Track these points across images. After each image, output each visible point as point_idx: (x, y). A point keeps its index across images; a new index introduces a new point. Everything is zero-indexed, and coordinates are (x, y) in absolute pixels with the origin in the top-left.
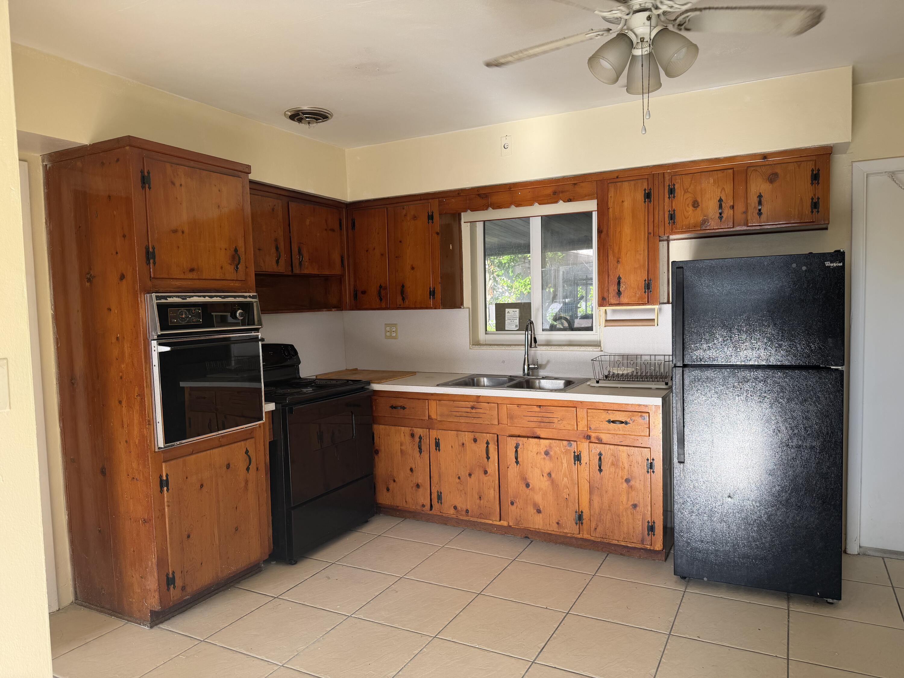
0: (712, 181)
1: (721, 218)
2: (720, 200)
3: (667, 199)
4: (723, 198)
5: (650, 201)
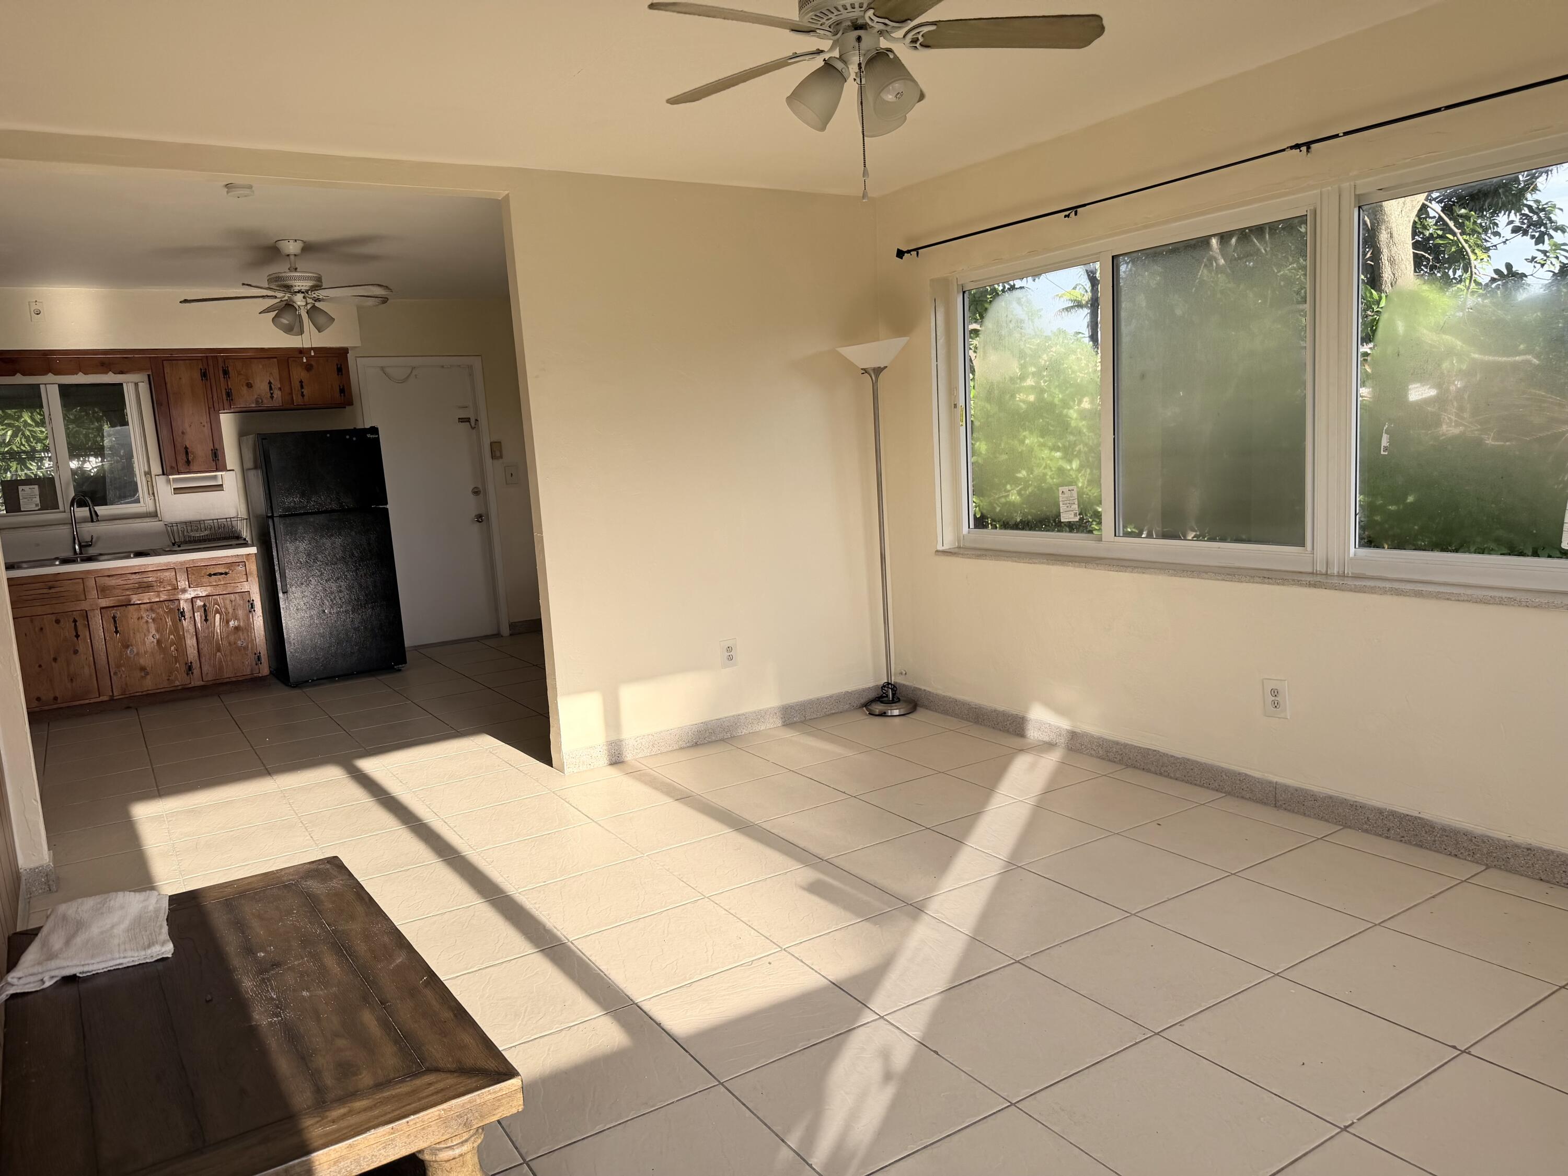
0: (261, 367)
1: (272, 397)
2: (270, 383)
3: (222, 379)
4: (272, 381)
5: (207, 380)
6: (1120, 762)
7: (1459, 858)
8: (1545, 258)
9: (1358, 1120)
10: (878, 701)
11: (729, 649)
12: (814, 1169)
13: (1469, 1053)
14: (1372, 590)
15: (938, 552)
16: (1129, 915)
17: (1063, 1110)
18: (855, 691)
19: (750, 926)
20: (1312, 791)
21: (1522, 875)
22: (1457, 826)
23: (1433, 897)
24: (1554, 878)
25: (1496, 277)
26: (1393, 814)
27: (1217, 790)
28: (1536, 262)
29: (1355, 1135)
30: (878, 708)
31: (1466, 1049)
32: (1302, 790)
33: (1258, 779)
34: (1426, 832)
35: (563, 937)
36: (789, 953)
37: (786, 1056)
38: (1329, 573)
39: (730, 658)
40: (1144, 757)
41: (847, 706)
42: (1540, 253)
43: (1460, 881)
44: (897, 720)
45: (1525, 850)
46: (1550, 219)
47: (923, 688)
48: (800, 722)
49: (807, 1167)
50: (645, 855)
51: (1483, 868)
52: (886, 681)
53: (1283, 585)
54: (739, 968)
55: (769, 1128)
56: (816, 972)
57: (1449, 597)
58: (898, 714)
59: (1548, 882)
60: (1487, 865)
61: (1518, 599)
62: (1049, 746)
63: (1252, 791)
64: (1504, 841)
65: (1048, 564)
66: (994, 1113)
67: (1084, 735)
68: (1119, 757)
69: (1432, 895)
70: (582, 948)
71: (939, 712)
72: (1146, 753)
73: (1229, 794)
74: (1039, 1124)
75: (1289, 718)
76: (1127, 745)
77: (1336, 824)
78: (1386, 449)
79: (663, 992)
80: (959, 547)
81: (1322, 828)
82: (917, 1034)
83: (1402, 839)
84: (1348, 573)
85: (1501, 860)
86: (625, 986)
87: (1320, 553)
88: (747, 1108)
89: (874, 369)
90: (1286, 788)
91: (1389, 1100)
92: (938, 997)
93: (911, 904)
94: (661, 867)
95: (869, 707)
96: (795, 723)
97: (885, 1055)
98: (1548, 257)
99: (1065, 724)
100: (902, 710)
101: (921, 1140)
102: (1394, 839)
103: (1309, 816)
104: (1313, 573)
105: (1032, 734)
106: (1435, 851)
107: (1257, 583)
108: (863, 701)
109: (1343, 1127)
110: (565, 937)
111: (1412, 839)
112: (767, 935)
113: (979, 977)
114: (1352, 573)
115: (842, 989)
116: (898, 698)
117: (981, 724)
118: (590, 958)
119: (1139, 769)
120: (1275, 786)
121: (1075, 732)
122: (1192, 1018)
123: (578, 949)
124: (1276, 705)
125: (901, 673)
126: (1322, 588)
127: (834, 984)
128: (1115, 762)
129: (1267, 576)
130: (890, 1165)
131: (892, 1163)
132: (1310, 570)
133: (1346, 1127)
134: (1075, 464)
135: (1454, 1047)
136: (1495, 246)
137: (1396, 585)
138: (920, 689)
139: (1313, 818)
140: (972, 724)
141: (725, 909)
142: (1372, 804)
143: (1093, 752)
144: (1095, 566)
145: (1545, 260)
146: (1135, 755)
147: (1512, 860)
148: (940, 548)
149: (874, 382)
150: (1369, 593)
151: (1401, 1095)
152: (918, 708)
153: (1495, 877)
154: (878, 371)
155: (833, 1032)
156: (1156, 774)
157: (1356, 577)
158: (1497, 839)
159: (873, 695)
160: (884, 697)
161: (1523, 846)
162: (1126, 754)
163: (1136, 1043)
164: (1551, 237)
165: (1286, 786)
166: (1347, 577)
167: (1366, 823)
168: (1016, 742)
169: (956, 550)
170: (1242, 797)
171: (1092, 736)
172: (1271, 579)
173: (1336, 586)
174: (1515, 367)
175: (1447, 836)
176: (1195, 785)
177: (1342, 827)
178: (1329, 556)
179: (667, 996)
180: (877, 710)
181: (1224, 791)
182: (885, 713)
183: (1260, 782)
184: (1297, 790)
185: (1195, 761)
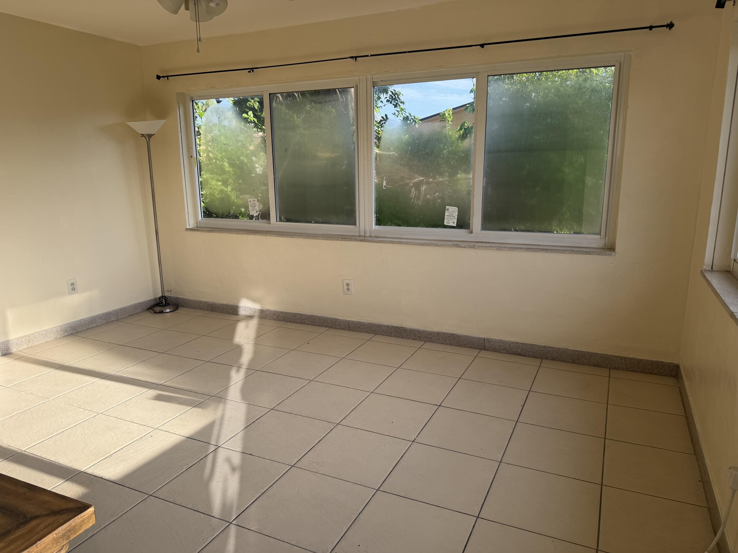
6: (284, 320)
7: (416, 340)
8: (398, 114)
9: (416, 437)
10: (157, 305)
11: (73, 284)
12: (215, 518)
13: (441, 406)
14: (384, 242)
15: (187, 229)
16: (310, 381)
17: (313, 462)
18: (144, 302)
19: (132, 422)
20: (363, 322)
21: (436, 343)
22: (415, 328)
23: (412, 355)
24: (446, 342)
25: (382, 119)
26: (393, 327)
27: (326, 327)
28: (395, 115)
29: (417, 442)
30: (158, 309)
31: (440, 405)
32: (359, 322)
33: (342, 320)
34: (404, 332)
35: (17, 449)
36: (160, 430)
37: (179, 475)
38: (366, 236)
39: (74, 289)
40: (295, 317)
41: (140, 310)
42: (396, 111)
43: (418, 348)
44: (168, 314)
45: (437, 334)
46: (399, 98)
47: (181, 297)
48: (115, 320)
49: (212, 518)
50: (51, 399)
51: (424, 342)
52: (161, 295)
53: (350, 241)
54: (135, 442)
55: (185, 507)
56: (178, 435)
57: (411, 243)
58: (169, 311)
59: (445, 344)
60: (425, 341)
61: (433, 243)
62: (250, 317)
63: (340, 325)
64: (430, 332)
65: (247, 234)
66: (286, 472)
67: (267, 310)
68: (283, 318)
69: (411, 354)
70: (33, 453)
71: (191, 308)
72: (295, 315)
73: (330, 327)
74: (306, 470)
75: (353, 294)
76: (287, 312)
77: (372, 334)
78: (385, 187)
79: (96, 463)
80: (197, 227)
81: (368, 336)
82: (239, 449)
83: (396, 336)
84: (373, 236)
85: (429, 338)
86: (71, 465)
87: (362, 228)
88: (170, 502)
89: (148, 135)
90: (353, 322)
91: (423, 428)
92: (243, 432)
93: (213, 396)
94: (64, 404)
95: (153, 309)
96: (113, 321)
97: (228, 460)
98: (399, 113)
99: (257, 307)
100: (171, 309)
101: (260, 491)
102: (394, 336)
103: (362, 332)
104: (359, 236)
105: (241, 313)
106: (408, 339)
107: (340, 240)
108: (148, 307)
109: (413, 441)
110: (18, 449)
111: (400, 335)
112: (144, 424)
113: (257, 419)
114: (374, 236)
115: (195, 439)
116: (168, 303)
117: (214, 311)
118: (41, 456)
119: (293, 322)
120: (349, 322)
121: (263, 310)
122: (348, 415)
123: (31, 453)
124: (348, 289)
125: (168, 291)
126: (365, 242)
127: (188, 438)
128: (281, 321)
129: (344, 238)
130: (250, 505)
131: (251, 504)
132: (358, 235)
133: (414, 441)
134: (229, 189)
135: (436, 405)
136: (381, 107)
137: (392, 240)
138: (179, 298)
139: (364, 333)
140: (210, 312)
141: (114, 417)
142: (385, 324)
143: (271, 318)
144: (270, 235)
145: (398, 115)
146: (290, 316)
147: (433, 338)
148: (188, 227)
149: (148, 142)
150: (382, 243)
151: (426, 425)
152: (179, 307)
153: (428, 345)
154: (150, 136)
155: (199, 458)
156: (300, 323)
157: (376, 237)
158: (428, 331)
159: (153, 303)
160: (160, 303)
161: (436, 332)
162: (286, 317)
163: (332, 430)
164: (400, 106)
165: (353, 321)
166: (372, 237)
167: (383, 332)
168: (235, 317)
169: (196, 228)
170: (336, 328)
171: (271, 311)
172: (345, 239)
173: (370, 241)
174: (389, 156)
175: (411, 333)
176: (317, 326)
177: (375, 335)
178: (365, 228)
179: (99, 464)
180: (158, 310)
181: (328, 327)
182: (163, 311)
183: (343, 321)
184: (357, 323)
185: (316, 316)
